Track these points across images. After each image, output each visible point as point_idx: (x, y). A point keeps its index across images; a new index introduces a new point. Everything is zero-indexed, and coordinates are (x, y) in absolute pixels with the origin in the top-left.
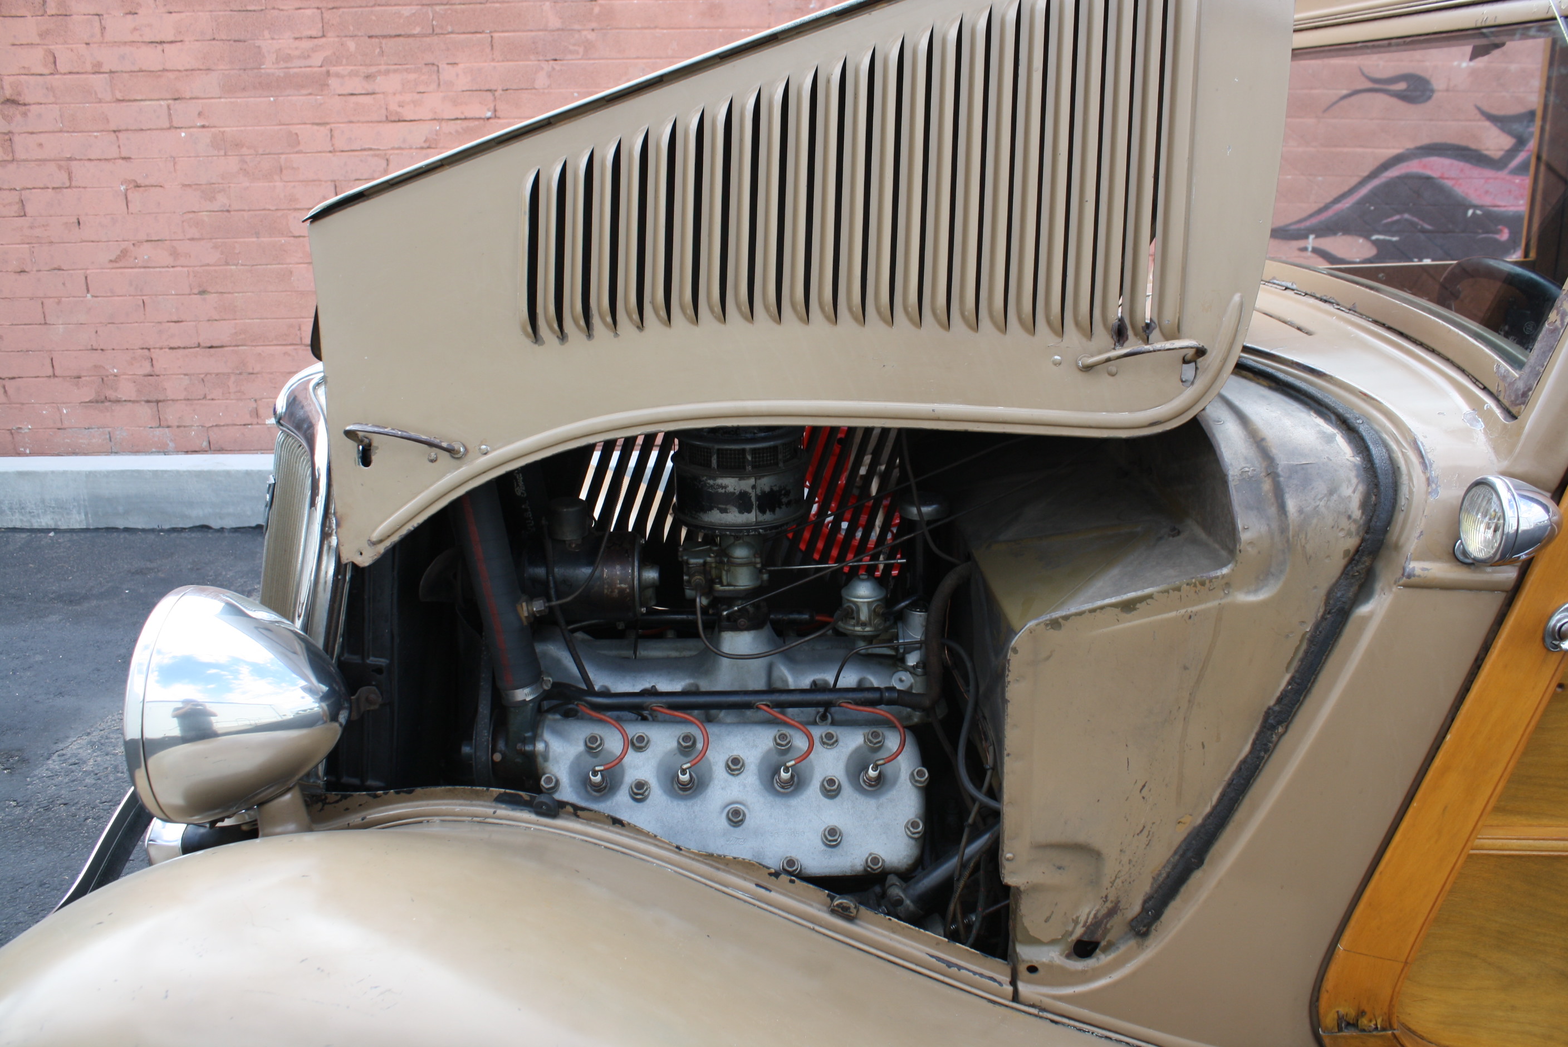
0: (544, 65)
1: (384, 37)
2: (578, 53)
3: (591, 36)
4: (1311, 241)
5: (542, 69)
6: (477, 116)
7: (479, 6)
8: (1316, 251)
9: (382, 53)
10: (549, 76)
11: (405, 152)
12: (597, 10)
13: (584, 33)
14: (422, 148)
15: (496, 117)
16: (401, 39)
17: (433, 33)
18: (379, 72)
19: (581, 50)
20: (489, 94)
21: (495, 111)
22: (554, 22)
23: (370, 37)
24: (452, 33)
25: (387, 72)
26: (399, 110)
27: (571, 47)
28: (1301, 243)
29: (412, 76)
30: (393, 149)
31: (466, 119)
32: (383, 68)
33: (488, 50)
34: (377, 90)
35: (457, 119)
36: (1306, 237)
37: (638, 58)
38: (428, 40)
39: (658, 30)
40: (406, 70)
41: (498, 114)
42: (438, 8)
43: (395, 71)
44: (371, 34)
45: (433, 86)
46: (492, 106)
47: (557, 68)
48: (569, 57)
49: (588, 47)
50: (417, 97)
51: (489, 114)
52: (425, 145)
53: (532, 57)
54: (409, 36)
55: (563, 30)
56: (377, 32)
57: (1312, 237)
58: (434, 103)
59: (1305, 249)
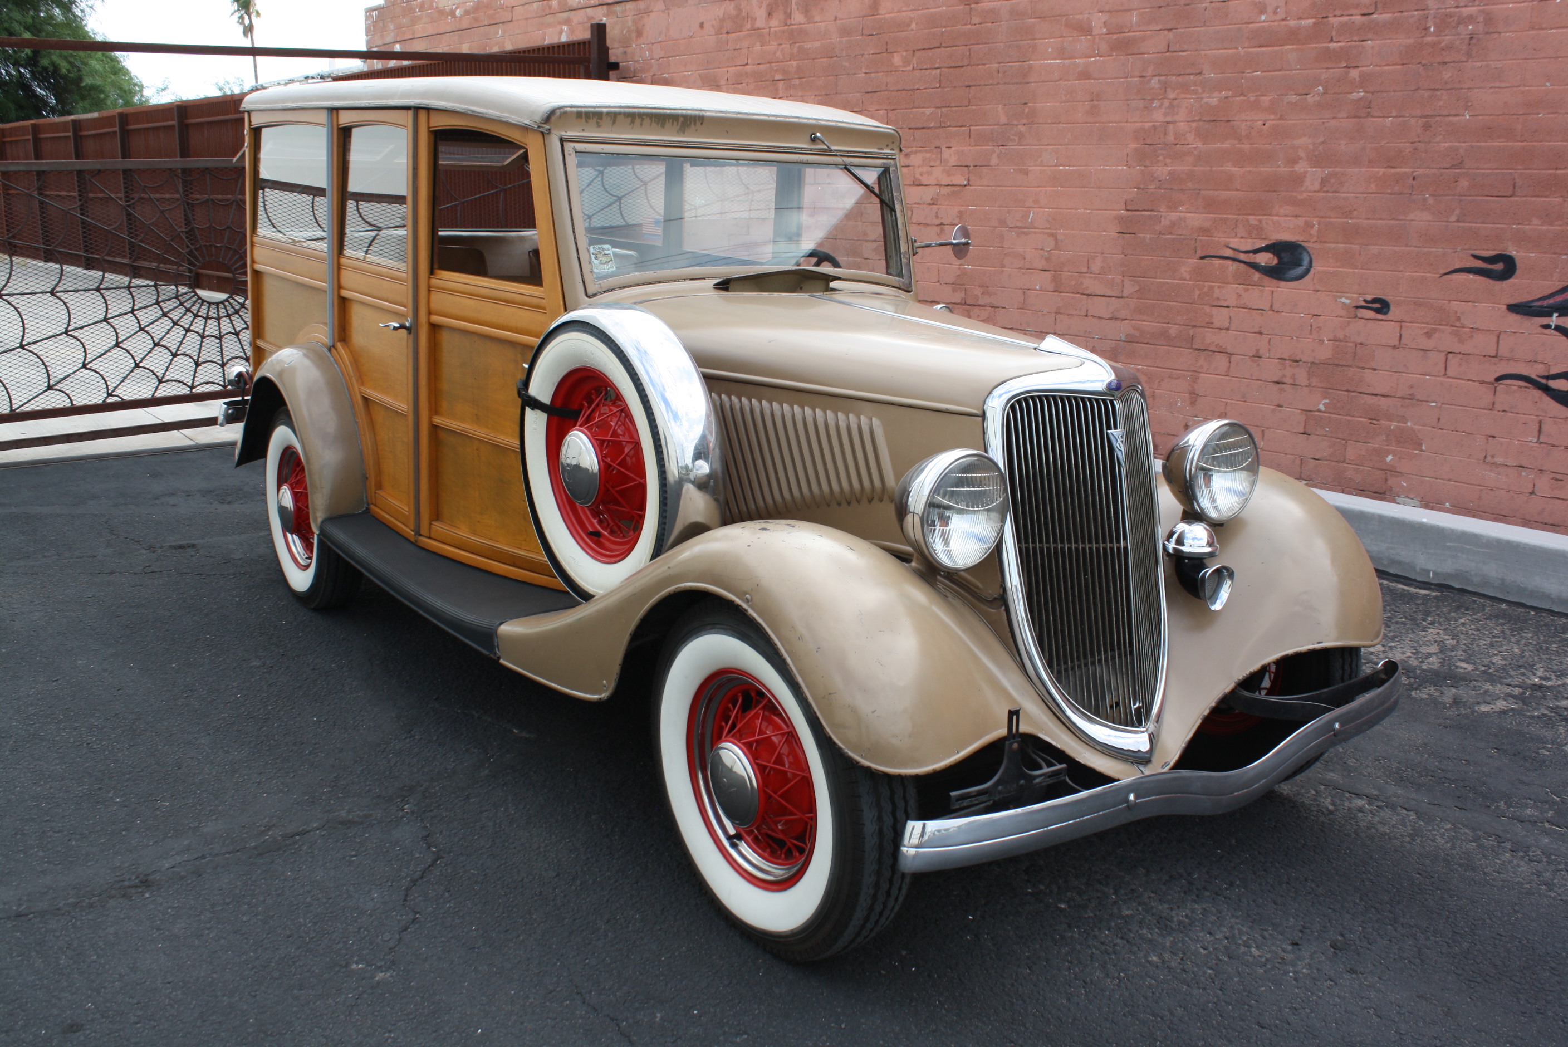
0: (996, 149)
1: (917, 129)
2: (1014, 140)
3: (1022, 129)
4: (1554, 320)
5: (995, 152)
6: (959, 183)
7: (965, 108)
8: (1558, 328)
9: (914, 139)
10: (999, 157)
11: (921, 206)
12: (1027, 110)
13: (1019, 127)
14: (930, 204)
15: (968, 185)
16: (925, 130)
17: (940, 127)
18: (912, 152)
19: (1017, 139)
20: (966, 168)
21: (969, 180)
22: (1003, 120)
23: (910, 129)
24: (950, 126)
25: (916, 152)
26: (920, 178)
27: (1012, 137)
28: (1545, 321)
29: (928, 155)
30: (915, 204)
31: (953, 185)
32: (914, 149)
33: (967, 138)
34: (911, 164)
35: (948, 185)
36: (1551, 315)
37: (1048, 145)
38: (937, 131)
39: (1061, 125)
40: (926, 151)
41: (971, 183)
42: (944, 110)
43: (920, 151)
44: (911, 126)
45: (938, 162)
46: (967, 177)
47: (1003, 151)
48: (1010, 143)
49: (1021, 136)
50: (930, 169)
51: (965, 183)
52: (931, 202)
53: (990, 144)
54: (929, 128)
55: (1007, 124)
56: (912, 125)
57: (1555, 315)
58: (938, 174)
59: (1547, 327)
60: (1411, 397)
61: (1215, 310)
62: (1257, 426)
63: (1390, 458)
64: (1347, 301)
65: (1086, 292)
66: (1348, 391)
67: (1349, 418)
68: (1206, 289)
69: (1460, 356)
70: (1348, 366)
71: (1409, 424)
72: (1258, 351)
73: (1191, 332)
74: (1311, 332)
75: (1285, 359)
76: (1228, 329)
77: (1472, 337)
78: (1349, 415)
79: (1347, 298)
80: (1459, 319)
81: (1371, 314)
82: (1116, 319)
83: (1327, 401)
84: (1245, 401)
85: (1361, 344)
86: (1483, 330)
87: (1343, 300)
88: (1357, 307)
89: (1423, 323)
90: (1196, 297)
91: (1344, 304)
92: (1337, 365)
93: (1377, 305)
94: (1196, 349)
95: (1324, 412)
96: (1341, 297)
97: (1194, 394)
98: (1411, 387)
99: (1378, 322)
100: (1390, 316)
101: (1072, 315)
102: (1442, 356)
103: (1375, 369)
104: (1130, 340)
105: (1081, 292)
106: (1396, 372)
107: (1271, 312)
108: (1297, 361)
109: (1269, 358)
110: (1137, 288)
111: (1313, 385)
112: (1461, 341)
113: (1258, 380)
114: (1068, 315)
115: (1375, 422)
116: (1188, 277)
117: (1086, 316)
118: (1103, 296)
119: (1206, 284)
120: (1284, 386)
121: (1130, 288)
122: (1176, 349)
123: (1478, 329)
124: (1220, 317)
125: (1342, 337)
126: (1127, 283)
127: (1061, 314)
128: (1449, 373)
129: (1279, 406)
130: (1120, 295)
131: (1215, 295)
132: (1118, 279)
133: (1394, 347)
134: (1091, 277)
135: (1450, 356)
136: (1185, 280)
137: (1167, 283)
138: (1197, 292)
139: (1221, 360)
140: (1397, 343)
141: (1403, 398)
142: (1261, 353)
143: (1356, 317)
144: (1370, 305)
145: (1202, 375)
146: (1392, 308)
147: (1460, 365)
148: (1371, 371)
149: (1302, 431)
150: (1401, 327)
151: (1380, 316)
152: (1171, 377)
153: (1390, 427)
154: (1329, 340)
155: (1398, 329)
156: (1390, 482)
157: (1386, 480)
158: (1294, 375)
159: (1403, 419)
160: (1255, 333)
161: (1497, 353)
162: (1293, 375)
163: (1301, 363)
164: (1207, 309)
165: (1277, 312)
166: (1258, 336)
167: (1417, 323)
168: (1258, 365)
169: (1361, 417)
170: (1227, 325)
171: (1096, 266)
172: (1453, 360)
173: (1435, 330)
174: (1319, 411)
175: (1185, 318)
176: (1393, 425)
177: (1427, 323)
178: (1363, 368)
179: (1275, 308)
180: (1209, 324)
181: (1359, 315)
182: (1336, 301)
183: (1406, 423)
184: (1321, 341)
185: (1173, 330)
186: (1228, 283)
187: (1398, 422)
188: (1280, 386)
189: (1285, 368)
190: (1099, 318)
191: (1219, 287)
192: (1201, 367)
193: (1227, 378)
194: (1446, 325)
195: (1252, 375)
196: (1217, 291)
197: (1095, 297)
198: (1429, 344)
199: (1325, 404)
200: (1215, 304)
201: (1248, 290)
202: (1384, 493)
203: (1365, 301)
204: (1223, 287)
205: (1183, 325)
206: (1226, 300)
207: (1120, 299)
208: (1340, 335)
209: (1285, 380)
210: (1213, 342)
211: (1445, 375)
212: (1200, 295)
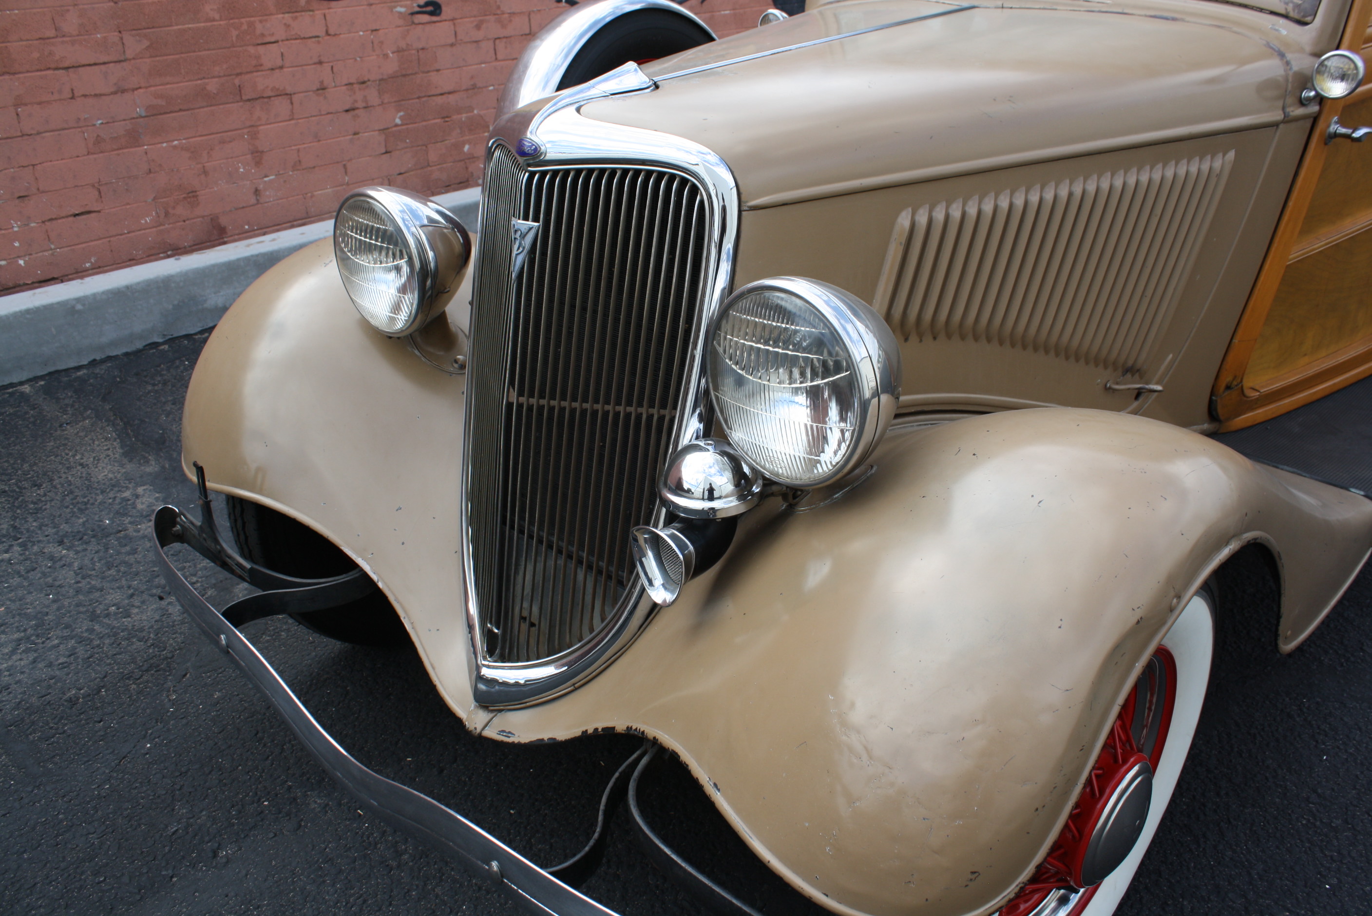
60: (474, 87)
61: (261, 49)
62: (338, 162)
63: (466, 148)
64: (402, 10)
65: (61, 66)
66: (419, 98)
67: (424, 123)
68: (245, 27)
69: (505, 40)
70: (416, 73)
71: (475, 112)
72: (322, 82)
73: (237, 82)
74: (374, 50)
75: (351, 84)
76: (281, 67)
77: (510, 21)
78: (425, 121)
79: (401, 6)
80: (499, 7)
81: (425, 18)
82: (124, 91)
83: (402, 114)
84: (319, 141)
85: (423, 49)
86: (518, 13)
87: (399, 9)
88: (413, 14)
89: (471, 17)
90: (234, 39)
91: (400, 13)
92: (404, 76)
93: (430, 9)
94: (249, 100)
95: (401, 125)
96: (395, 7)
97: (257, 152)
98: (472, 78)
99: (433, 25)
100: (444, 16)
101: (48, 102)
102: (491, 42)
103: (438, 70)
104: (154, 112)
105: (53, 66)
106: (457, 68)
107: (328, 37)
108: (364, 83)
109: (335, 87)
110: (146, 43)
111: (386, 101)
112: (504, 26)
113: (328, 113)
114: (40, 103)
115: (447, 119)
116: (217, 16)
117: (73, 98)
118: (95, 64)
119: (243, 20)
120: (356, 112)
121: (134, 45)
122: (221, 107)
123: (514, 13)
124: (270, 55)
125: (404, 47)
126: (128, 39)
127: (26, 105)
128: (500, 57)
129: (355, 134)
130: (122, 58)
131: (258, 32)
132: (114, 37)
133: (452, 45)
134: (63, 42)
135: (497, 41)
136: (214, 20)
137: (190, 29)
138: (234, 33)
139: (281, 106)
140: (453, 40)
141: (467, 90)
142: (325, 84)
143: (413, 23)
144: (424, 9)
145: (261, 128)
146: (444, 9)
147: (506, 48)
148: (435, 73)
149: (383, 151)
150: (454, 24)
151: (434, 18)
152: (223, 142)
153: (461, 119)
154: (393, 53)
155: (452, 27)
156: (470, 170)
157: (467, 168)
158: (365, 97)
159: (470, 109)
160: (315, 64)
161: (530, 30)
162: (365, 99)
163: (369, 83)
164: (252, 50)
165: (335, 35)
166: (318, 66)
167: (466, 17)
168: (325, 98)
169: (434, 119)
170: (279, 62)
171: (71, 23)
172: (500, 45)
173: (482, 22)
174: (397, 125)
175: (225, 66)
176: (464, 117)
177: (475, 17)
178: (428, 72)
179: (331, 31)
180: (258, 67)
181: (416, 21)
182: (392, 11)
183: (473, 111)
184: (386, 56)
185: (212, 86)
186: (271, 14)
187: (467, 113)
188: (352, 113)
189: (355, 93)
190: (96, 95)
191: (261, 21)
192: (259, 119)
193: (293, 122)
194: (490, 15)
195: (320, 111)
196: (259, 27)
197: (80, 69)
198: (480, 35)
199: (401, 118)
200: (259, 42)
201: (296, 18)
202: (467, 181)
203: (419, 6)
204: (266, 21)
205: (224, 76)
206: (273, 34)
207: (124, 64)
208: (403, 44)
209: (357, 105)
210: (267, 87)
211: (496, 59)
212: (237, 36)
